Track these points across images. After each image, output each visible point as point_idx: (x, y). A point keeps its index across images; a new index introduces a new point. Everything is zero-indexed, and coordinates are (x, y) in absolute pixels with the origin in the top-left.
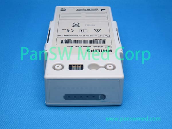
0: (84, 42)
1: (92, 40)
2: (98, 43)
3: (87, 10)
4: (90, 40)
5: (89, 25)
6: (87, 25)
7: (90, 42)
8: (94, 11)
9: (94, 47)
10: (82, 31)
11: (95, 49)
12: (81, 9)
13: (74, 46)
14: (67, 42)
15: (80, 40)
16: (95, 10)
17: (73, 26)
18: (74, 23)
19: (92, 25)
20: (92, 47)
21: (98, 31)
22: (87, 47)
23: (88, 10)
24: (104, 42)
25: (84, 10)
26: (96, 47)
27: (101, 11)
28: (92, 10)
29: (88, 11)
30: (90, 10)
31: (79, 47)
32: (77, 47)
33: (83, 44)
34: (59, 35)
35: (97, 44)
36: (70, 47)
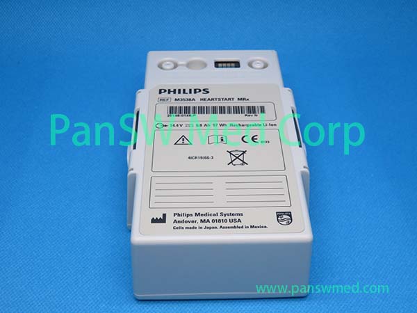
0: (214, 110)
1: (197, 115)
2: (186, 108)
3: (211, 218)
4: (203, 115)
5: (205, 158)
6: (208, 158)
7: (202, 110)
8: (188, 216)
9: (194, 99)
10: (222, 140)
11: (192, 96)
12: (228, 224)
13: (236, 100)
14: (252, 110)
15: (223, 115)
16: (186, 219)
17: (244, 152)
18: (244, 163)
19: (196, 158)
20: (198, 100)
21: (183, 138)
22: (209, 99)
23: (206, 218)
24: (172, 110)
25: (219, 217)
26: (190, 100)
27: (164, 215)
28: (194, 218)
29: (206, 215)
30: (198, 219)
31: (226, 99)
32: (229, 99)
33: (218, 104)
34: (274, 127)
35: (188, 105)
36: (244, 99)
